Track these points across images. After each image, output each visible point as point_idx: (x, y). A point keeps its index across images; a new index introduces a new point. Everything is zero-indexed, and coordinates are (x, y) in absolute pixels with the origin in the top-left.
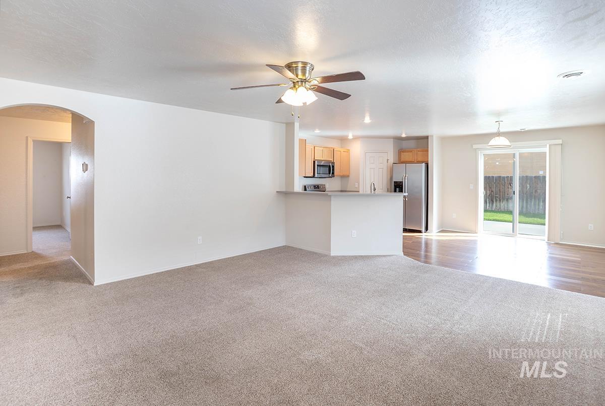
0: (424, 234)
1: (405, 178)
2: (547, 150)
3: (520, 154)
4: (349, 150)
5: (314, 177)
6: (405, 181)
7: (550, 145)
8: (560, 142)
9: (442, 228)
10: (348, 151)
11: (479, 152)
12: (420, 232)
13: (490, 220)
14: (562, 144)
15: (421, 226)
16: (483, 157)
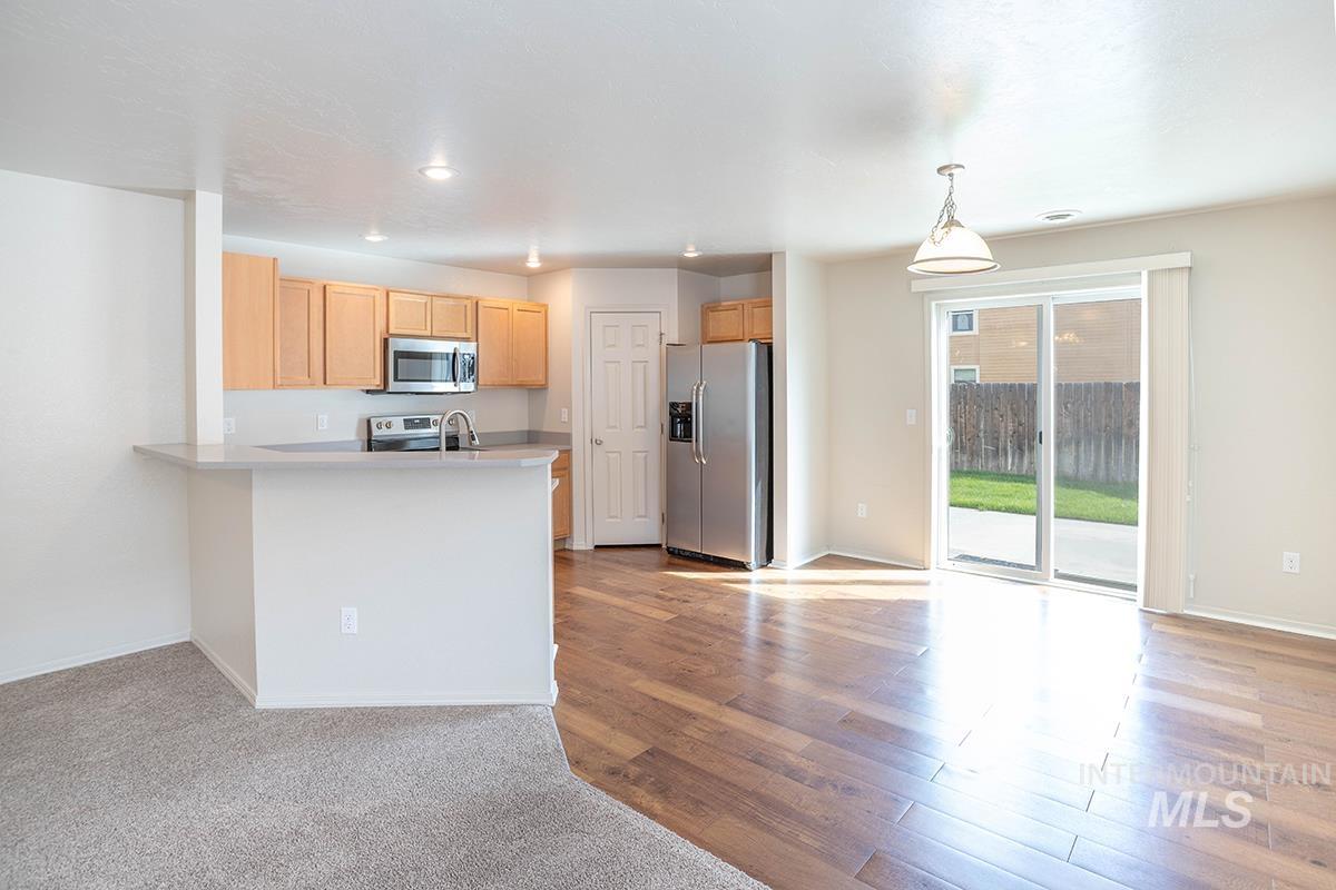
0: (756, 574)
1: (698, 388)
2: (1140, 290)
3: (1062, 310)
4: (546, 306)
5: (384, 390)
6: (697, 398)
7: (1151, 273)
8: (1183, 259)
9: (828, 548)
10: (544, 311)
11: (933, 304)
12: (742, 566)
13: (999, 510)
14: (1190, 268)
15: (744, 546)
16: (947, 323)
